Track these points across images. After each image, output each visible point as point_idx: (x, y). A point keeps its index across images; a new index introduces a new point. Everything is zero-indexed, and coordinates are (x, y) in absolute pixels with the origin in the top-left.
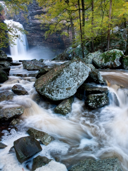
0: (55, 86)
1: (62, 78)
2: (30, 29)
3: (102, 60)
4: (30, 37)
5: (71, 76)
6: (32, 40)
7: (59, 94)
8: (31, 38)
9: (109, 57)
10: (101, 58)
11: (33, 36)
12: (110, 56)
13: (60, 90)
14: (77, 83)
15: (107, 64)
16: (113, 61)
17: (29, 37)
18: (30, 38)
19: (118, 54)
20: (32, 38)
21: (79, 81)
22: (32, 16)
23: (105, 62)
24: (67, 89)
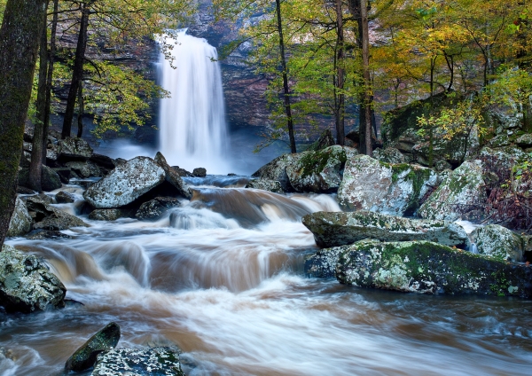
0: (101, 188)
1: (111, 178)
2: (243, 64)
3: (299, 171)
4: (242, 92)
5: (125, 177)
6: (249, 102)
7: (104, 200)
8: (246, 97)
9: (314, 164)
10: (299, 166)
11: (251, 88)
12: (316, 162)
13: (107, 194)
14: (133, 188)
15: (306, 181)
16: (318, 175)
17: (238, 94)
18: (242, 95)
19: (334, 157)
20: (248, 98)
21: (138, 186)
22: (253, 19)
23: (303, 177)
24: (115, 194)
